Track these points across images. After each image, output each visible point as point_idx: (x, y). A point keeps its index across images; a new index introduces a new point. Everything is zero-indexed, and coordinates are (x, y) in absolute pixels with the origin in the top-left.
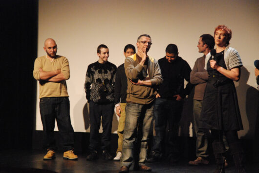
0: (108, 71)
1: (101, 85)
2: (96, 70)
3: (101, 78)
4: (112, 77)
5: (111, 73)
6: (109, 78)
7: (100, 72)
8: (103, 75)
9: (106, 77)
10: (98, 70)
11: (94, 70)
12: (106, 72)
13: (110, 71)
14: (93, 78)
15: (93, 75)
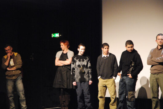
0: (85, 60)
1: (81, 69)
2: (77, 59)
3: (80, 64)
4: (87, 64)
5: (87, 61)
6: (86, 64)
7: (80, 61)
8: (81, 63)
9: (83, 64)
10: (78, 60)
11: (76, 60)
12: (83, 61)
13: (86, 60)
14: (76, 65)
15: (75, 63)
